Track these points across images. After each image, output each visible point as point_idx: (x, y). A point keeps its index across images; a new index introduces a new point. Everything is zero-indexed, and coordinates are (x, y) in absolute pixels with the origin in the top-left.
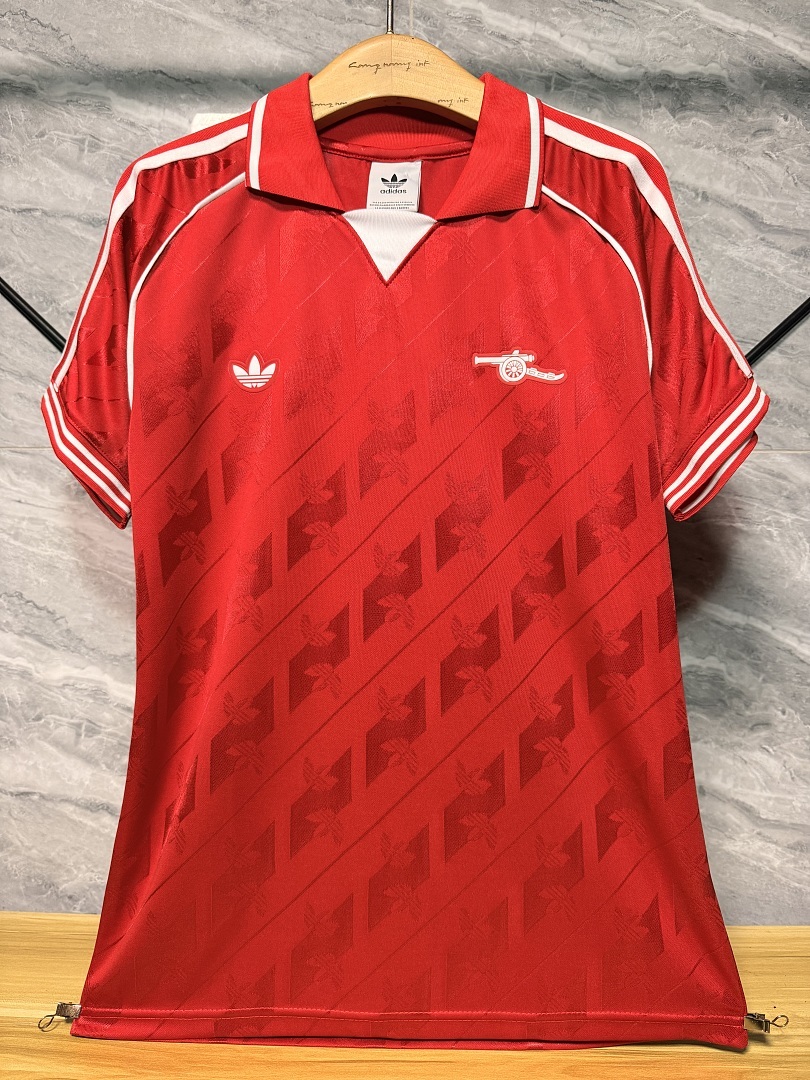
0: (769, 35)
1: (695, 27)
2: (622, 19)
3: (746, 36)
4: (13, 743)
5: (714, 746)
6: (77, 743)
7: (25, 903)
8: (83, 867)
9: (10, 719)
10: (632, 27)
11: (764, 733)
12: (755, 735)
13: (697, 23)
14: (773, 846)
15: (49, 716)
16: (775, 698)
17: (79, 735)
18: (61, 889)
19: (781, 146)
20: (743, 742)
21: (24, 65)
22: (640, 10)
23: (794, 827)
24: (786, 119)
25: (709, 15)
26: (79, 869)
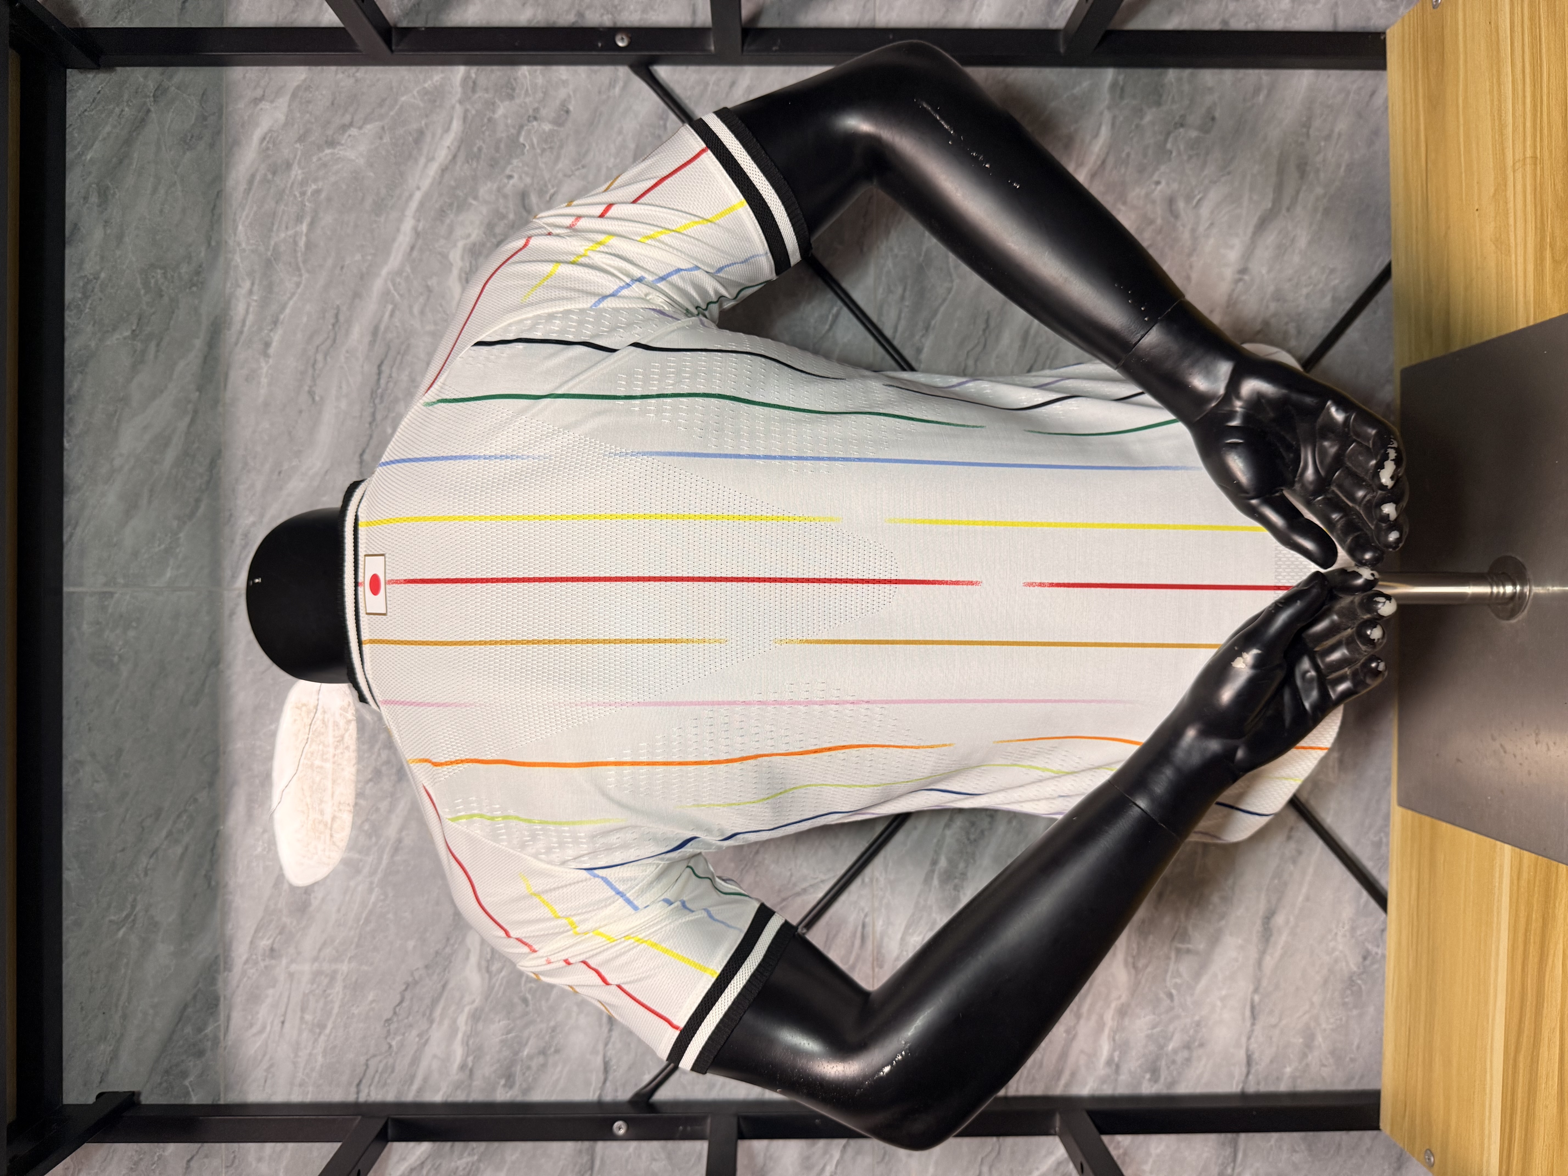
0: (418, 196)
1: (408, 277)
2: (399, 357)
3: (419, 220)
4: (1198, 1024)
5: (1194, 259)
6: (1197, 953)
7: (1371, 1010)
8: (1332, 944)
9: (1171, 1028)
10: (408, 346)
11: (1181, 204)
12: (1182, 213)
13: (404, 274)
14: (1301, 195)
15: (1168, 984)
16: (1143, 192)
17: (1188, 951)
18: (1354, 968)
19: (541, 183)
20: (1189, 227)
21: (446, 1022)
22: (389, 336)
23: (1281, 171)
24: (510, 177)
25: (395, 260)
26: (1334, 949)
